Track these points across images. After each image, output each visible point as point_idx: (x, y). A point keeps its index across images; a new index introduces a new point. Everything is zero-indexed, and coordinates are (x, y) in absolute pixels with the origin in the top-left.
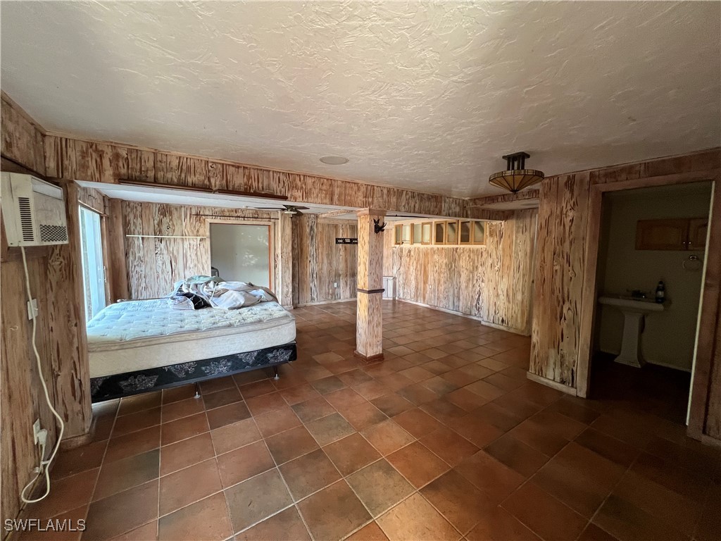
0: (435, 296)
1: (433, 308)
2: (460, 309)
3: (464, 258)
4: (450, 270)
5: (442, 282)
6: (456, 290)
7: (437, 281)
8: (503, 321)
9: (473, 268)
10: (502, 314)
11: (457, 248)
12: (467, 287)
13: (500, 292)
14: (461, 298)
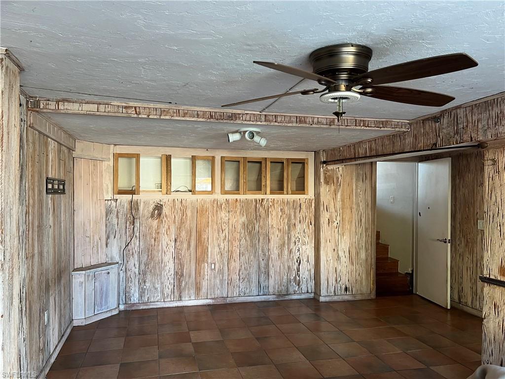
0: (222, 281)
1: (220, 302)
2: (271, 290)
3: (274, 213)
4: (250, 233)
5: (236, 255)
6: (263, 264)
7: (226, 255)
8: (346, 289)
9: (289, 227)
10: (345, 280)
11: (263, 200)
12: (280, 255)
13: (341, 253)
14: (272, 273)
